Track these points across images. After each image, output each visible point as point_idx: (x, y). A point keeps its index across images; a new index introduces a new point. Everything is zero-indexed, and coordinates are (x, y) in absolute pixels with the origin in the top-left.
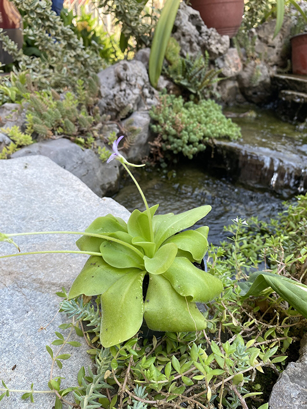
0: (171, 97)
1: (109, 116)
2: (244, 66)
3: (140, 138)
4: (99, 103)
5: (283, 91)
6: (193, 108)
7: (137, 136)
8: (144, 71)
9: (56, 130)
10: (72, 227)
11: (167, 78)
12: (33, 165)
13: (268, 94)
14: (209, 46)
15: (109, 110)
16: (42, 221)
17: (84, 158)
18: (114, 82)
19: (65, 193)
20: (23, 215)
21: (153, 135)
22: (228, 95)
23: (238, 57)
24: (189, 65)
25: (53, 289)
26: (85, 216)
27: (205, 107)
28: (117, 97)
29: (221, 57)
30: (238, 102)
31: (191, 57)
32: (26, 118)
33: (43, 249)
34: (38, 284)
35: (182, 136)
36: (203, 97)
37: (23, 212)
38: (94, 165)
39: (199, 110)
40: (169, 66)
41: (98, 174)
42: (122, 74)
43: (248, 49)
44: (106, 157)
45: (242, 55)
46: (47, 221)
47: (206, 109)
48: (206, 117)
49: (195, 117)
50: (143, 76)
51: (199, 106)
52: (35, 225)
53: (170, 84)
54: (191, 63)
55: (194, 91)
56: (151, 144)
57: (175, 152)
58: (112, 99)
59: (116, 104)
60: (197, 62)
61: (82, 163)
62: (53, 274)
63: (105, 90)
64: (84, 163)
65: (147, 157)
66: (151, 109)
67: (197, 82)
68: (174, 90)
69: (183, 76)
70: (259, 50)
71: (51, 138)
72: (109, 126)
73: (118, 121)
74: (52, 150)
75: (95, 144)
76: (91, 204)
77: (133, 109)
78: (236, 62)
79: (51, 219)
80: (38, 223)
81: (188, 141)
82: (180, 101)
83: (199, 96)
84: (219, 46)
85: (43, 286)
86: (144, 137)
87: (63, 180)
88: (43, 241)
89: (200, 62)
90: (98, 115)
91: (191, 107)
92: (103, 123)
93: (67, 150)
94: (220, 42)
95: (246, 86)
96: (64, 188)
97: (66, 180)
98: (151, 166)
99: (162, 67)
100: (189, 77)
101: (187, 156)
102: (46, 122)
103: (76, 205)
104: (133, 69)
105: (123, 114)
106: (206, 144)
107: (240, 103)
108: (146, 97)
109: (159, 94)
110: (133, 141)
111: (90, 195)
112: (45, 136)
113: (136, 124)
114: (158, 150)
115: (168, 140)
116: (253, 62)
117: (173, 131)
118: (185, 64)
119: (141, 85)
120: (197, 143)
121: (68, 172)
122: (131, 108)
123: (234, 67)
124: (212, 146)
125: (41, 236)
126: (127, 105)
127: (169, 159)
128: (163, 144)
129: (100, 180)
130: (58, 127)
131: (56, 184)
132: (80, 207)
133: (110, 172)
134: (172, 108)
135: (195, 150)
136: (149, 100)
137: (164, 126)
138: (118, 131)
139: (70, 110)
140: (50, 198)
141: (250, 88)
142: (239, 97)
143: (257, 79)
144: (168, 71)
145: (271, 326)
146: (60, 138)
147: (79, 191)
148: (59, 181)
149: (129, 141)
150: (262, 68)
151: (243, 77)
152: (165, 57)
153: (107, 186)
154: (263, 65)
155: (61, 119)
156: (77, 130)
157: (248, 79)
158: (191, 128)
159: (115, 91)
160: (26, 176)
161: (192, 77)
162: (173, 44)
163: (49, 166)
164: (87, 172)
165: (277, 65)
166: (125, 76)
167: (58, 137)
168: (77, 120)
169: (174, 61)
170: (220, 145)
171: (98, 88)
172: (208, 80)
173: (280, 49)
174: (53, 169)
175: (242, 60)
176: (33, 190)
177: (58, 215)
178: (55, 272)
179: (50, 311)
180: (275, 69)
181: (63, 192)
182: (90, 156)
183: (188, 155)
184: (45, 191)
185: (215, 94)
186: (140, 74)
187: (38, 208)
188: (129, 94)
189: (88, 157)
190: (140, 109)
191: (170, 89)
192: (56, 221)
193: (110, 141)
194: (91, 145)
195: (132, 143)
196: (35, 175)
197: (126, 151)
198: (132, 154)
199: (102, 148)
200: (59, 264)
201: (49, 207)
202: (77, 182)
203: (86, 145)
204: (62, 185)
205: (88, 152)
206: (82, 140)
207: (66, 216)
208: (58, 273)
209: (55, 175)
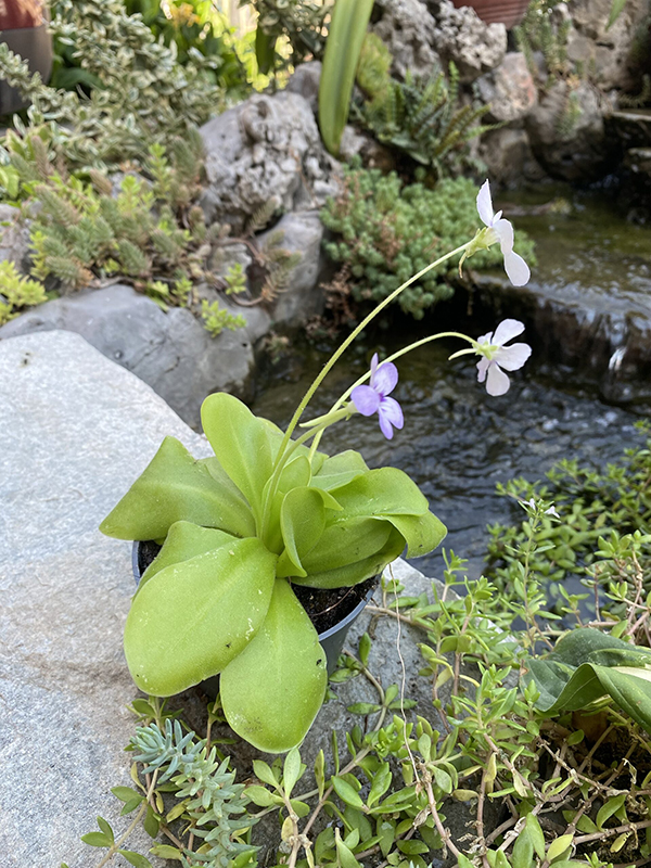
0: (372, 176)
1: (227, 227)
2: (542, 94)
3: (299, 275)
4: (202, 198)
5: (633, 151)
6: (422, 200)
7: (291, 273)
8: (308, 117)
9: (102, 267)
11: (362, 130)
12: (42, 357)
13: (599, 158)
14: (459, 49)
15: (227, 212)
16: (53, 500)
17: (167, 330)
18: (238, 146)
19: (114, 424)
20: (9, 487)
21: (330, 267)
22: (506, 163)
23: (527, 73)
24: (411, 98)
25: (71, 679)
27: (452, 196)
28: (243, 182)
29: (488, 75)
30: (528, 179)
31: (417, 79)
32: (32, 242)
33: (53, 574)
34: (36, 669)
35: (398, 267)
36: (446, 172)
37: (10, 478)
38: (193, 344)
39: (437, 203)
40: (367, 103)
41: (204, 364)
42: (255, 127)
43: (551, 53)
44: (219, 325)
45: (536, 69)
46: (66, 500)
47: (453, 201)
48: (454, 219)
49: (427, 220)
50: (306, 130)
51: (436, 193)
52: (38, 512)
53: (369, 144)
54: (416, 94)
55: (424, 160)
56: (327, 287)
58: (233, 187)
59: (241, 197)
60: (430, 89)
61: (163, 343)
62: (72, 642)
63: (216, 166)
64: (168, 341)
65: (318, 317)
66: (324, 206)
67: (432, 138)
68: (378, 158)
69: (398, 124)
70: (576, 56)
71: (90, 287)
72: (228, 249)
73: (249, 238)
74: (91, 317)
75: (197, 294)
77: (282, 207)
78: (522, 85)
79: (76, 494)
80: (43, 506)
82: (393, 183)
83: (436, 169)
84: (481, 49)
85: (49, 674)
86: (310, 272)
87: (111, 391)
88: (53, 555)
89: (439, 88)
90: (201, 225)
91: (418, 197)
92: (212, 245)
93: (125, 314)
94: (483, 39)
95: (547, 140)
96: (112, 413)
97: (117, 391)
98: (328, 338)
99: (350, 104)
100: (413, 126)
101: (410, 314)
102: (76, 249)
103: (137, 455)
104: (281, 113)
105: (259, 221)
106: (455, 283)
107: (533, 181)
108: (314, 178)
109: (345, 169)
110: (283, 283)
111: (174, 428)
112: (74, 283)
113: (290, 242)
114: (343, 301)
115: (365, 277)
116: (562, 84)
117: (377, 257)
118: (403, 97)
119: (299, 150)
120: (433, 283)
121: (124, 370)
122: (278, 206)
123: (519, 97)
124: (469, 287)
125: (48, 541)
126: (268, 198)
128: (354, 287)
129: (208, 378)
130: (107, 258)
131: (92, 402)
133: (232, 358)
134: (375, 202)
135: (428, 300)
136: (319, 185)
137: (356, 246)
138: (249, 260)
139: (134, 218)
140: (78, 439)
141: (554, 146)
142: (531, 166)
143: (571, 123)
144: (363, 113)
145: (616, 792)
146: (110, 285)
147: (147, 418)
148: (101, 394)
149: (275, 283)
150: (584, 97)
151: (540, 120)
152: (357, 82)
154: (587, 90)
155: (113, 241)
156: (150, 264)
157: (550, 126)
158: (418, 247)
159: (240, 167)
160: (24, 385)
161: (419, 126)
162: (375, 48)
163: (79, 358)
164: (175, 361)
165: (618, 88)
166: (264, 129)
167: (107, 283)
168: (150, 241)
169: (378, 90)
170: (486, 286)
171: (201, 161)
172: (457, 132)
173: (626, 50)
174: (88, 365)
175: (537, 81)
176: (39, 419)
177: (93, 484)
178: (80, 636)
179: (64, 739)
180: (614, 97)
181: (109, 422)
182: (183, 325)
183: (412, 310)
184: (67, 422)
185: (473, 164)
186: (298, 126)
187: (46, 465)
188: (272, 174)
189: (176, 327)
190: (298, 207)
191: (370, 157)
192: (87, 500)
193: (230, 285)
194: (185, 298)
195: (281, 288)
196: (45, 381)
197: (268, 307)
198: (283, 313)
199: (210, 304)
200: (88, 613)
201: (73, 463)
202: (144, 395)
203: (172, 298)
204: (108, 405)
205: (177, 316)
206: (162, 288)
207: (112, 487)
208: (86, 637)
209: (92, 380)
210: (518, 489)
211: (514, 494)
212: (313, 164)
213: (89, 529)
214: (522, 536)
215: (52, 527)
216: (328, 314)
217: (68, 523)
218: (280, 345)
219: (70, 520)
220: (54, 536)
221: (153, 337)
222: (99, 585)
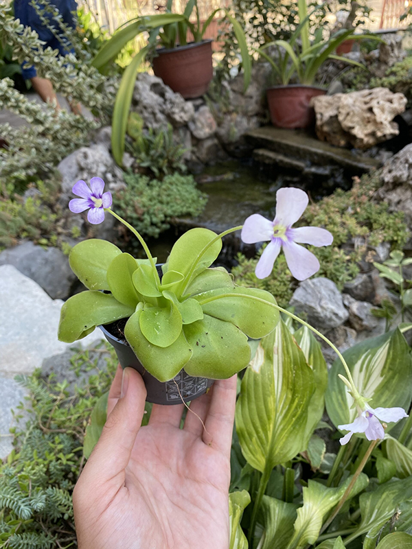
0: (136, 178)
2: (219, 123)
6: (156, 188)
9: (21, 235)
11: (132, 155)
17: (48, 258)
18: (76, 172)
22: (207, 154)
23: (210, 116)
24: (150, 142)
26: (39, 319)
30: (220, 159)
35: (144, 219)
36: (169, 171)
42: (82, 163)
45: (215, 112)
49: (156, 197)
50: (105, 162)
51: (163, 183)
53: (134, 162)
61: (46, 262)
63: (66, 184)
64: (49, 262)
69: (146, 154)
70: (235, 103)
71: (17, 245)
72: (73, 218)
74: (18, 257)
75: (60, 239)
78: (209, 121)
81: (151, 223)
82: (144, 181)
84: (182, 114)
85: (8, 375)
86: (109, 223)
87: (25, 288)
90: (60, 213)
91: (154, 187)
92: (66, 218)
93: (31, 254)
94: (183, 110)
99: (125, 144)
102: (11, 231)
103: (33, 310)
104: (93, 156)
106: (170, 223)
108: (109, 182)
109: (124, 176)
111: (45, 299)
112: (11, 245)
116: (229, 117)
118: (147, 142)
119: (102, 172)
120: (160, 224)
123: (208, 127)
130: (23, 231)
131: (18, 292)
135: (159, 231)
136: (111, 185)
138: (82, 221)
139: (32, 216)
140: (14, 306)
141: (230, 144)
142: (221, 153)
144: (132, 148)
146: (25, 242)
148: (21, 289)
150: (240, 122)
151: (221, 134)
152: (127, 133)
154: (241, 118)
155: (25, 225)
156: (39, 232)
157: (226, 135)
158: (152, 210)
161: (154, 155)
162: (135, 119)
163: (14, 276)
165: (257, 115)
166: (86, 164)
169: (137, 138)
171: (59, 183)
180: (254, 120)
182: (54, 254)
185: (178, 167)
186: (101, 160)
189: (52, 256)
191: (135, 169)
193: (75, 234)
199: (65, 244)
202: (35, 288)
203: (49, 244)
205: (51, 251)
206: (44, 241)
212: (109, 176)
221: (42, 261)
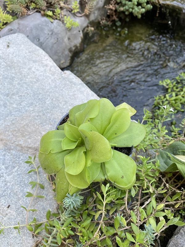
3: (98, 3)
7: (95, 3)
9: (30, 6)
10: (41, 100)
12: (13, 44)
16: (20, 96)
17: (53, 29)
19: (37, 68)
20: (7, 92)
25: (30, 151)
26: (51, 90)
34: (20, 148)
37: (7, 89)
41: (66, 40)
46: (24, 96)
52: (16, 100)
56: (107, 7)
57: (127, 13)
61: (52, 34)
62: (29, 140)
64: (54, 33)
65: (105, 18)
74: (28, 27)
75: (63, 13)
76: (55, 78)
79: (27, 94)
80: (17, 98)
81: (138, 2)
85: (24, 149)
86: (102, 1)
87: (35, 56)
88: (22, 114)
93: (39, 25)
96: (36, 64)
97: (37, 56)
98: (108, 25)
101: (136, 16)
103: (44, 80)
106: (153, 4)
110: (92, 7)
111: (55, 69)
114: (113, 12)
115: (121, 2)
120: (145, 4)
124: (158, 5)
125: (20, 110)
127: (123, 18)
128: (117, 6)
129: (68, 44)
130: (31, 2)
132: (47, 81)
133: (75, 37)
135: (143, 11)
140: (26, 75)
145: (179, 191)
147: (47, 66)
148: (32, 57)
149: (89, 7)
153: (74, 48)
160: (8, 55)
163: (25, 44)
164: (57, 40)
167: (32, 12)
174: (28, 47)
176: (14, 68)
177: (32, 90)
178: (31, 139)
181: (35, 68)
182: (58, 27)
183: (137, 15)
184: (22, 68)
187: (18, 84)
189: (56, 28)
192: (30, 96)
193: (74, 9)
194: (59, 16)
195: (91, 9)
196: (15, 53)
197: (87, 16)
198: (92, 18)
199: (67, 18)
200: (33, 132)
201: (25, 83)
202: (45, 57)
203: (54, 16)
204: (35, 62)
205: (56, 24)
206: (50, 13)
207: (38, 91)
208: (33, 139)
209: (29, 52)
210: (166, 83)
211: (165, 84)
213: (31, 105)
214: (165, 99)
215: (21, 105)
216: (108, 16)
217: (25, 103)
218: (91, 30)
219: (26, 102)
220: (21, 108)
221: (49, 32)
222: (35, 123)
